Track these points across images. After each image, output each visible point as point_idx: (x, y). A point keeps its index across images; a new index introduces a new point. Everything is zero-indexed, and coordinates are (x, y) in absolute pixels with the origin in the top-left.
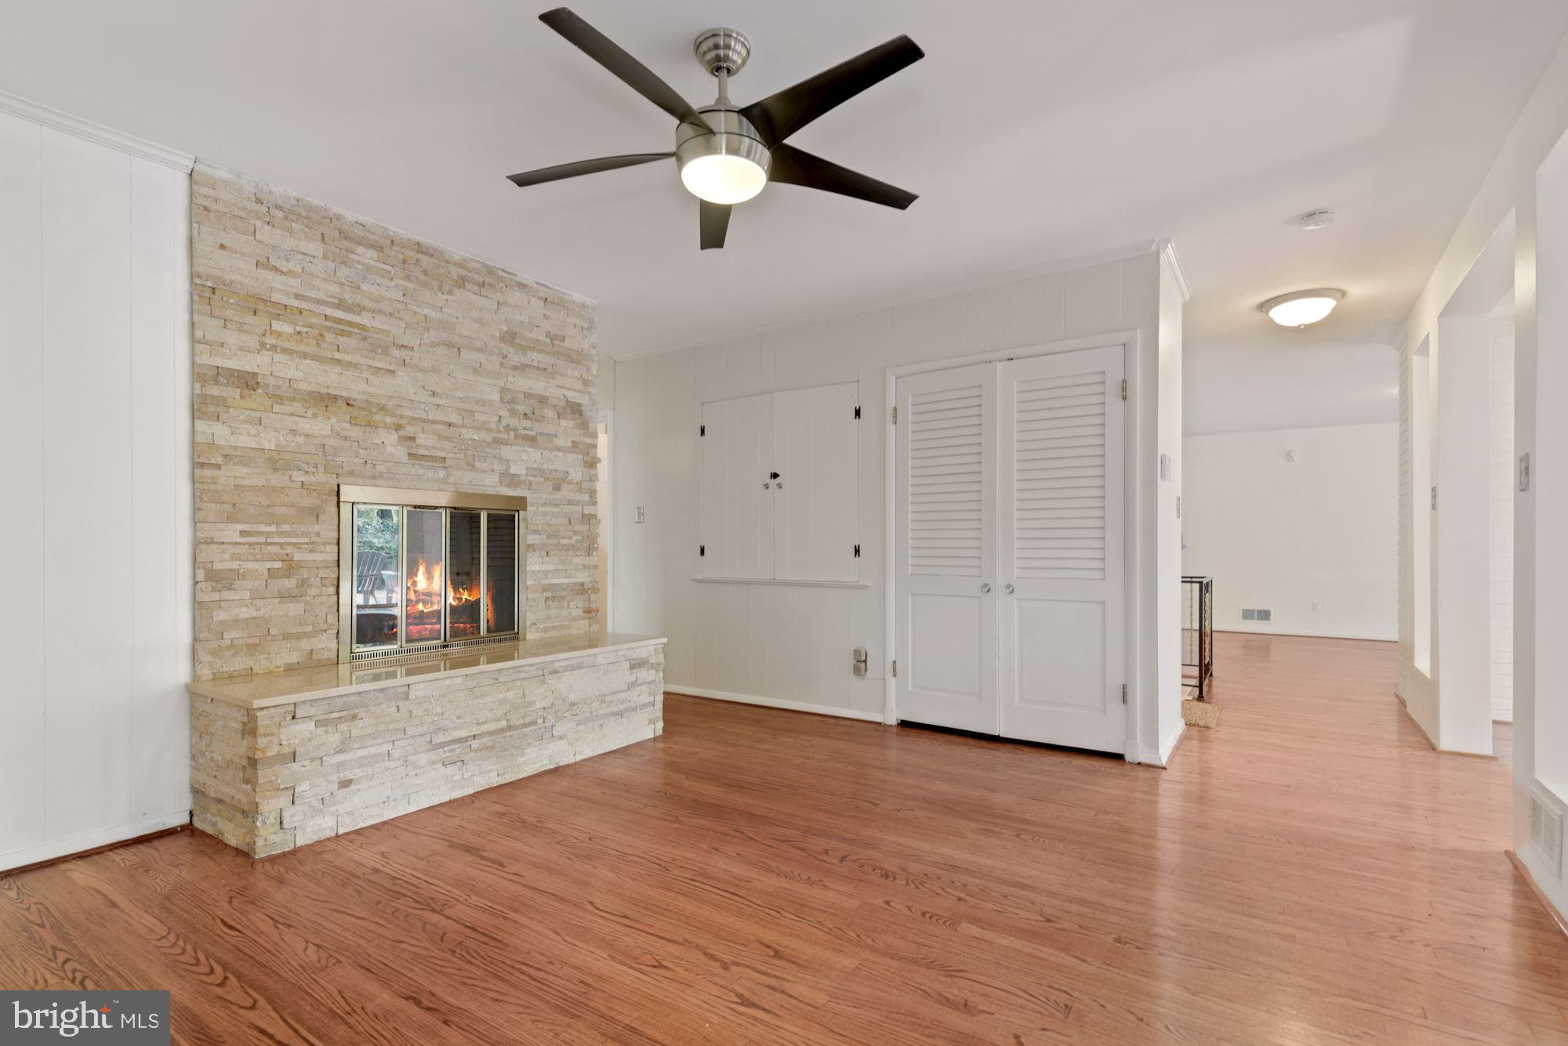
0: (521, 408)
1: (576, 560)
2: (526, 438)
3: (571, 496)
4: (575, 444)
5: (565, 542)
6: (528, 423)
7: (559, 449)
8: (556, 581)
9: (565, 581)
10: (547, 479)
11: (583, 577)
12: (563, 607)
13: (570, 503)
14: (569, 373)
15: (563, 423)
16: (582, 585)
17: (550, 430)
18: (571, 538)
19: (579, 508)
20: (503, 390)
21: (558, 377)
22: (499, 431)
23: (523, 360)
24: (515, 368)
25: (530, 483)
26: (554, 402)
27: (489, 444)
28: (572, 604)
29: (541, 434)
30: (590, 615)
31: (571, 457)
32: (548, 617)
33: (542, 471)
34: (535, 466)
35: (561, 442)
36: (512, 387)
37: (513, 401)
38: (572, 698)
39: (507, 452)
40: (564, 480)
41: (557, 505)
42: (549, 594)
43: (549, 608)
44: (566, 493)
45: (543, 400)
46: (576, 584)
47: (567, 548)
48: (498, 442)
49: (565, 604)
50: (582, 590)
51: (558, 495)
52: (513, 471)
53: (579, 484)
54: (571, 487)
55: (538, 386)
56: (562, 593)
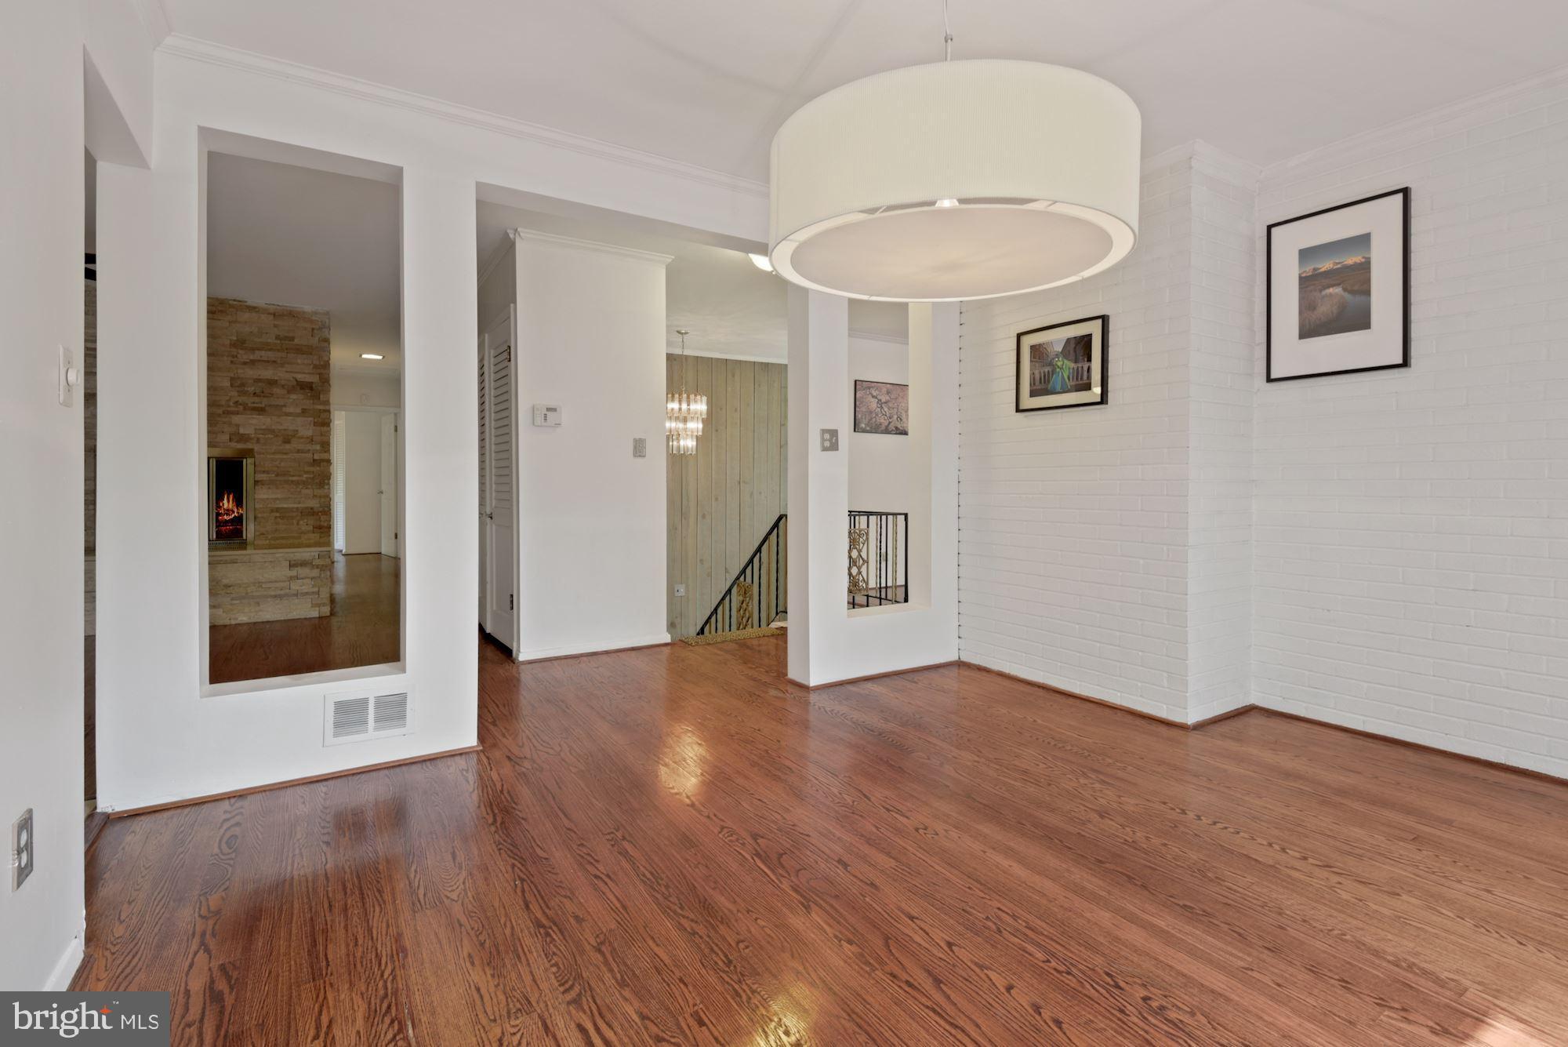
0: (251, 389)
1: (305, 491)
2: (254, 409)
3: (301, 447)
4: (304, 411)
5: (294, 478)
6: (256, 399)
7: (287, 414)
8: (285, 506)
9: (296, 506)
10: (277, 436)
11: (313, 503)
12: (293, 524)
13: (298, 451)
14: (299, 361)
15: (294, 396)
16: (312, 508)
17: (281, 402)
18: (300, 476)
19: (310, 455)
20: (232, 379)
21: (286, 365)
22: (229, 406)
23: (252, 357)
24: (245, 363)
25: (258, 439)
26: (283, 382)
27: (219, 415)
28: (301, 522)
29: (270, 405)
30: (321, 530)
31: (300, 420)
32: (276, 530)
33: (272, 431)
34: (264, 427)
35: (291, 410)
36: (242, 376)
37: (243, 385)
38: (225, 581)
39: (236, 419)
40: (294, 436)
41: (286, 454)
42: (278, 515)
43: (277, 524)
44: (295, 445)
45: (272, 383)
46: (307, 508)
47: (297, 483)
48: (228, 413)
49: (295, 522)
50: (312, 512)
51: (288, 446)
52: (242, 431)
53: (311, 440)
54: (302, 440)
55: (268, 373)
56: (294, 514)
